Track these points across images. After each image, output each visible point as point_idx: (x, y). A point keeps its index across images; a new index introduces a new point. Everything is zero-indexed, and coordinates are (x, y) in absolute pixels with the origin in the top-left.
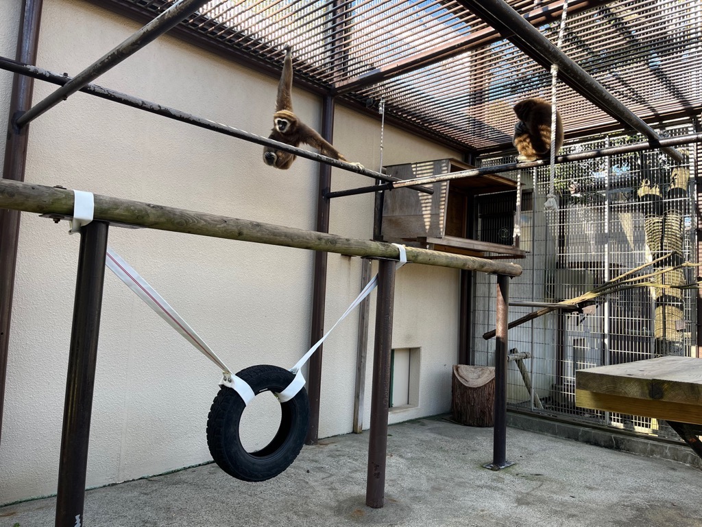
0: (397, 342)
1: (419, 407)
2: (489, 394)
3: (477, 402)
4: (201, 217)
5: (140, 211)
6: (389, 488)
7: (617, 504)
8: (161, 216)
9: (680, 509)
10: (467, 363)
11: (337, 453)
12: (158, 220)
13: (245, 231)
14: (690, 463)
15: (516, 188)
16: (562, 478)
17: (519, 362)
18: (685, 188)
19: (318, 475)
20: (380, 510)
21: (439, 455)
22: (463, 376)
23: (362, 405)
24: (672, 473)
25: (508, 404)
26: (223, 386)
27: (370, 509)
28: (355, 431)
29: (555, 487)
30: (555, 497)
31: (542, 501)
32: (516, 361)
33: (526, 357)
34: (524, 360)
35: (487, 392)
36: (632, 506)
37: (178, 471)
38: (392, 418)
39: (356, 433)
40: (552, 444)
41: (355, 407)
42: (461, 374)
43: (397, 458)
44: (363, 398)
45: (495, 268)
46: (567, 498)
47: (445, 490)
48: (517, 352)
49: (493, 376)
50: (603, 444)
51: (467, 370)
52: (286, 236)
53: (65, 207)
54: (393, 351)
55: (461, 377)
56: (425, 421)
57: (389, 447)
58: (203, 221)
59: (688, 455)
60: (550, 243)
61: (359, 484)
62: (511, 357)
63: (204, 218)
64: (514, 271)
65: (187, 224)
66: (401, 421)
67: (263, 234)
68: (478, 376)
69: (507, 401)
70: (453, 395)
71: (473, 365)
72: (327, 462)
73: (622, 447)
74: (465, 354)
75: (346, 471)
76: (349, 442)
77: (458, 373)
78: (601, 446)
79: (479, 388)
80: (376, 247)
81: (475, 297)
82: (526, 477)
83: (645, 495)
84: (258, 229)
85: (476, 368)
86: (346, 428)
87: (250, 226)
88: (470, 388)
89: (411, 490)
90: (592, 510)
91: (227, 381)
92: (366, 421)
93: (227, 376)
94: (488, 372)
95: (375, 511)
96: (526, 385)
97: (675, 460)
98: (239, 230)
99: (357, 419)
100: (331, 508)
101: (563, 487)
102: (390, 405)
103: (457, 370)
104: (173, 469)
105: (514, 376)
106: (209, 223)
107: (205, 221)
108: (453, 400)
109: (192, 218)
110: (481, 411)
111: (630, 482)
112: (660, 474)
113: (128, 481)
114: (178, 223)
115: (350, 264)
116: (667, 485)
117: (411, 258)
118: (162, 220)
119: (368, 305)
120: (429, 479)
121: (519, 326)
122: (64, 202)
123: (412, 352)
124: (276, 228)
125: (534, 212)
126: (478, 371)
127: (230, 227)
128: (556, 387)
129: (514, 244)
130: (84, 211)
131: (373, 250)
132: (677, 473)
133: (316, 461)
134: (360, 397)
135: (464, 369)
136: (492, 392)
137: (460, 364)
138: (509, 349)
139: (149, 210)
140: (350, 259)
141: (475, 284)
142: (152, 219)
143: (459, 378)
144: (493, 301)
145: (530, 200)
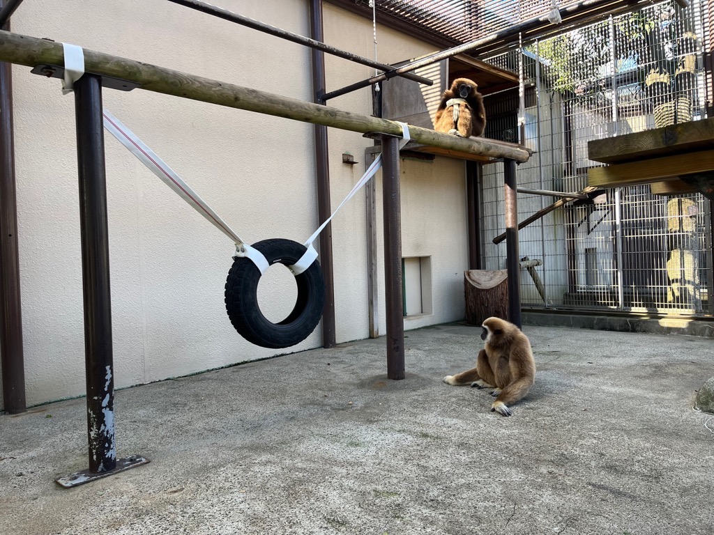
0: (406, 251)
1: (433, 314)
2: (502, 294)
3: (491, 302)
4: (194, 79)
5: (131, 67)
6: (409, 369)
7: (636, 365)
8: (153, 75)
9: (700, 365)
10: (478, 268)
11: (356, 351)
12: (150, 79)
13: (241, 97)
14: (708, 336)
15: (518, 84)
16: (579, 352)
17: (530, 269)
18: (692, 72)
19: (339, 366)
20: (402, 381)
21: (457, 347)
22: (475, 280)
23: (376, 310)
24: (692, 343)
25: (522, 305)
26: (236, 258)
27: (392, 381)
28: (372, 336)
29: (572, 358)
30: (573, 364)
31: (559, 367)
32: (528, 268)
33: (538, 264)
34: (536, 268)
35: (500, 293)
36: (651, 366)
37: (202, 373)
38: (408, 325)
39: (373, 338)
40: (567, 332)
41: (369, 313)
42: (473, 278)
43: (415, 350)
44: (377, 304)
45: (501, 152)
46: (585, 364)
47: (464, 367)
48: (528, 260)
49: (506, 276)
50: (618, 328)
51: (478, 274)
52: (283, 104)
53: (55, 58)
54: (403, 260)
55: (473, 281)
56: (440, 327)
57: (406, 344)
58: (197, 83)
59: (705, 328)
60: (556, 152)
61: (380, 369)
62: (523, 264)
63: (198, 80)
64: (521, 156)
65: (181, 85)
66: (417, 327)
67: (259, 101)
68: (490, 278)
69: (522, 302)
70: (466, 300)
71: (484, 268)
72: (348, 358)
73: (638, 328)
74: (476, 259)
75: (366, 361)
76: (366, 345)
77: (470, 278)
78: (617, 331)
79: (492, 288)
80: (376, 122)
81: (482, 203)
82: (544, 354)
83: (665, 358)
84: (254, 95)
85: (487, 271)
86: (362, 333)
87: (246, 91)
88: (483, 290)
89: (430, 369)
90: (610, 370)
91: (240, 252)
92: (381, 327)
93: (240, 247)
94: (500, 273)
95: (397, 382)
96: (540, 292)
97: (692, 334)
98: (235, 95)
99: (373, 325)
100: (354, 384)
101: (580, 358)
102: (405, 314)
103: (469, 275)
104: (197, 371)
105: (526, 281)
106: (204, 85)
107: (200, 82)
108: (467, 305)
109: (186, 78)
110: (496, 311)
111: (647, 350)
112: (679, 344)
113: (155, 382)
114: (172, 83)
115: (352, 172)
116: (685, 351)
117: (414, 136)
118: (155, 78)
119: (374, 213)
120: (447, 361)
121: (529, 225)
122: (53, 52)
123: (422, 261)
124: (273, 96)
125: (538, 107)
126: (490, 274)
127: (226, 91)
128: (569, 295)
129: (520, 143)
130: (75, 63)
131: (375, 126)
132: (695, 343)
133: (336, 358)
134: (374, 303)
135: (476, 274)
136: (505, 292)
137: (471, 269)
138: (520, 258)
139: (141, 67)
140: (352, 167)
141: (482, 190)
142: (145, 76)
143: (471, 282)
144: (500, 191)
145: (533, 94)
